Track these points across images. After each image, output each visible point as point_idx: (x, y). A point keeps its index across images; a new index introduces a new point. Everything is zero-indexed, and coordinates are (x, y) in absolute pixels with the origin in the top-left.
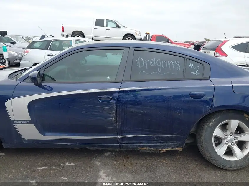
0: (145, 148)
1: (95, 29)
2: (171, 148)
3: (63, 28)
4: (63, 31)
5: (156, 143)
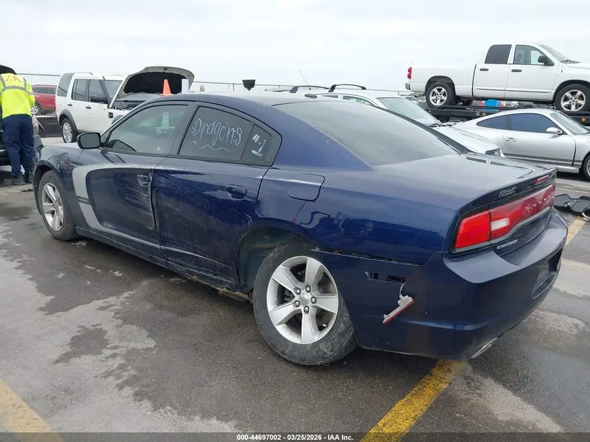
0: (195, 277)
1: (481, 70)
2: (227, 289)
3: (410, 70)
4: (409, 77)
5: (207, 272)
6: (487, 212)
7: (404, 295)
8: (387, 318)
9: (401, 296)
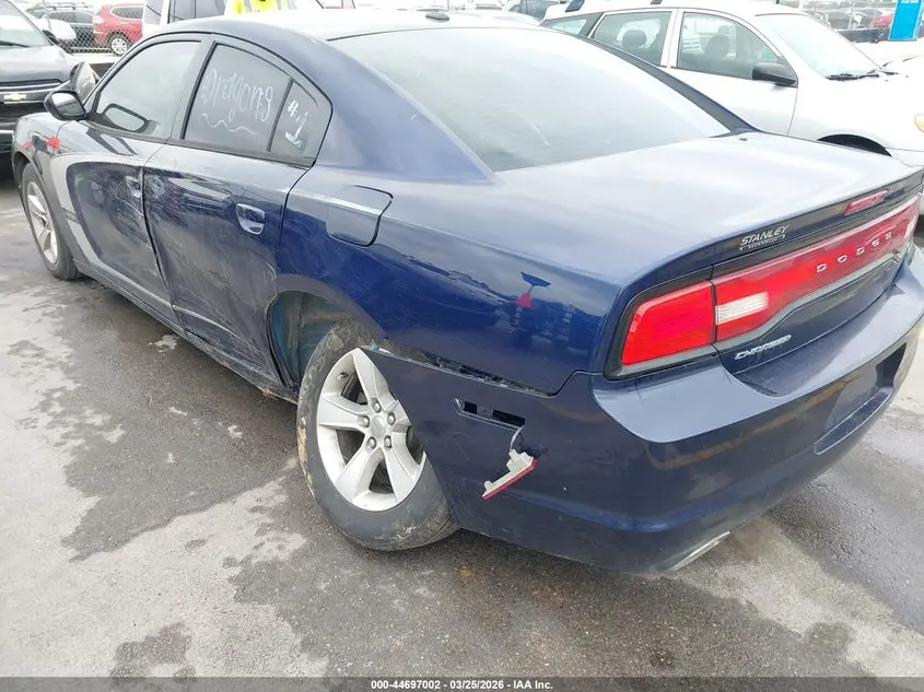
6: (709, 285)
7: (520, 452)
8: (490, 488)
9: (513, 453)
